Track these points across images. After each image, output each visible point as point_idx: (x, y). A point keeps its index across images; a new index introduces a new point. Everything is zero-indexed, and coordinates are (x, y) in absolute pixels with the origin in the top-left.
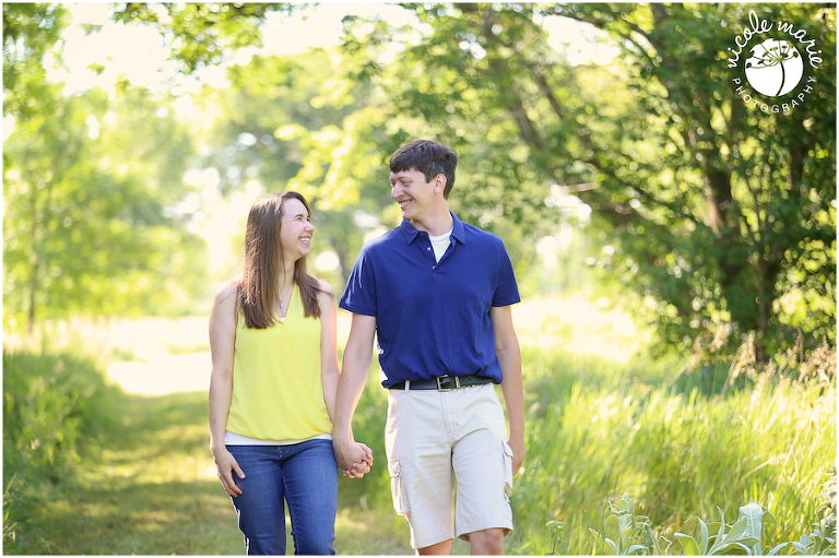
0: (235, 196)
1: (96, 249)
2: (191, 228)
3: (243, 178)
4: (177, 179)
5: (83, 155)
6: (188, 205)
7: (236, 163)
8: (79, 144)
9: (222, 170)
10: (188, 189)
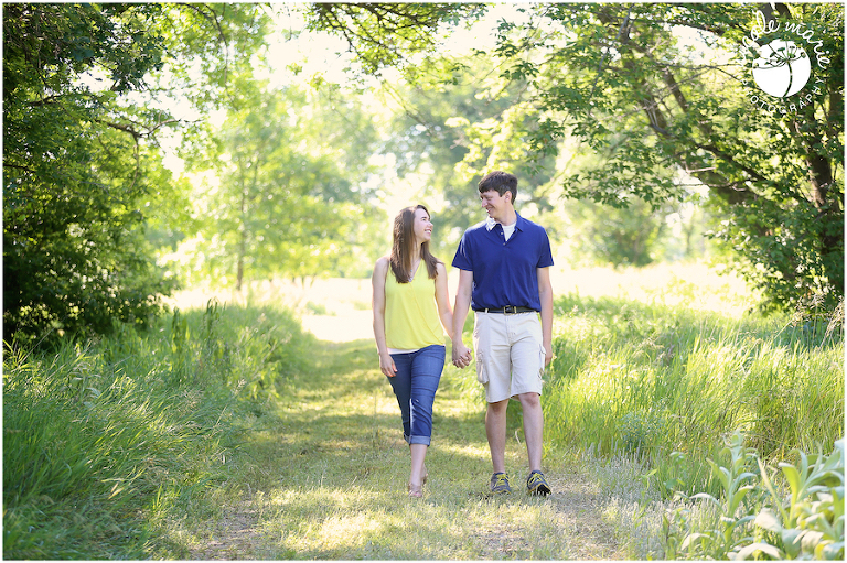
0: (410, 176)
1: (294, 220)
2: (373, 202)
3: (419, 160)
4: (362, 161)
5: (283, 141)
6: (373, 182)
7: (411, 148)
8: (280, 131)
9: (399, 156)
10: (371, 170)
